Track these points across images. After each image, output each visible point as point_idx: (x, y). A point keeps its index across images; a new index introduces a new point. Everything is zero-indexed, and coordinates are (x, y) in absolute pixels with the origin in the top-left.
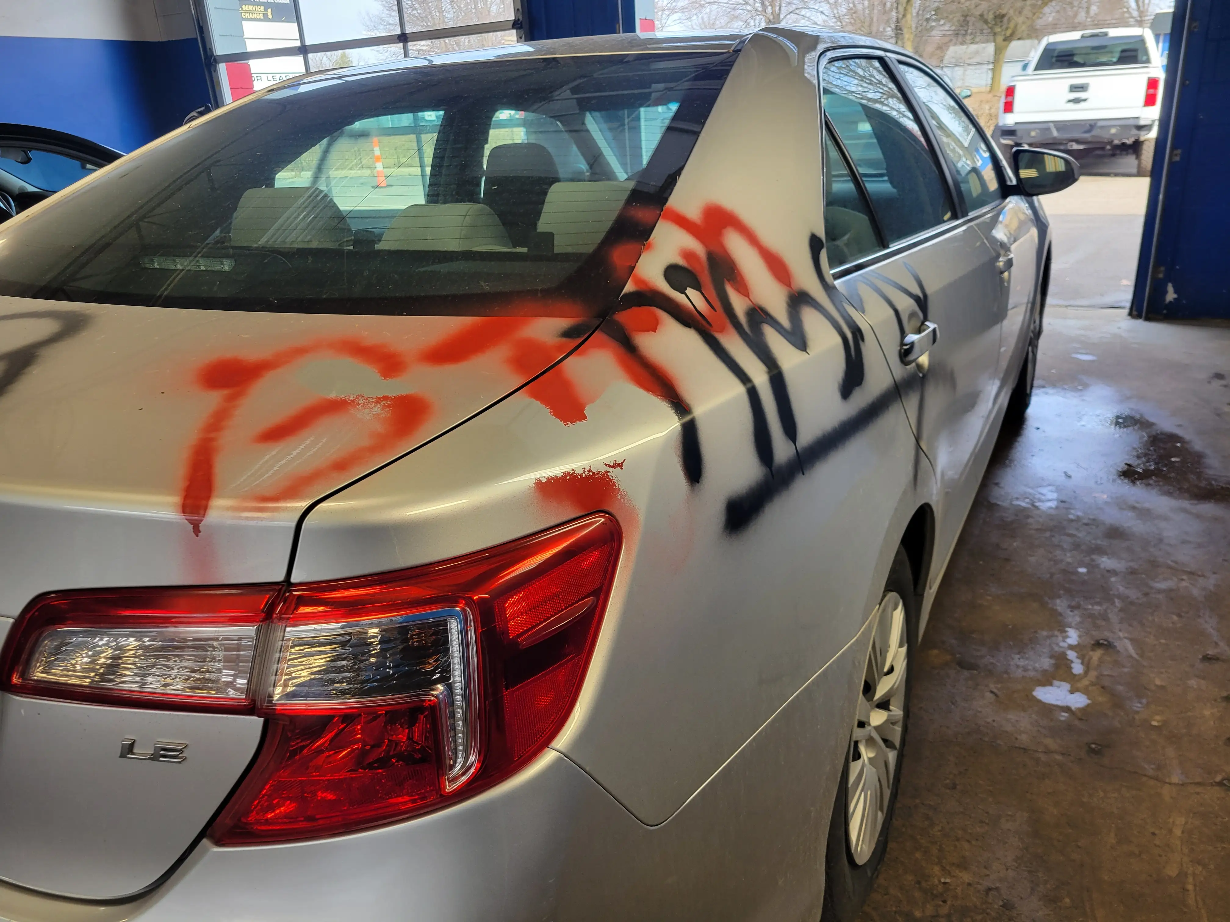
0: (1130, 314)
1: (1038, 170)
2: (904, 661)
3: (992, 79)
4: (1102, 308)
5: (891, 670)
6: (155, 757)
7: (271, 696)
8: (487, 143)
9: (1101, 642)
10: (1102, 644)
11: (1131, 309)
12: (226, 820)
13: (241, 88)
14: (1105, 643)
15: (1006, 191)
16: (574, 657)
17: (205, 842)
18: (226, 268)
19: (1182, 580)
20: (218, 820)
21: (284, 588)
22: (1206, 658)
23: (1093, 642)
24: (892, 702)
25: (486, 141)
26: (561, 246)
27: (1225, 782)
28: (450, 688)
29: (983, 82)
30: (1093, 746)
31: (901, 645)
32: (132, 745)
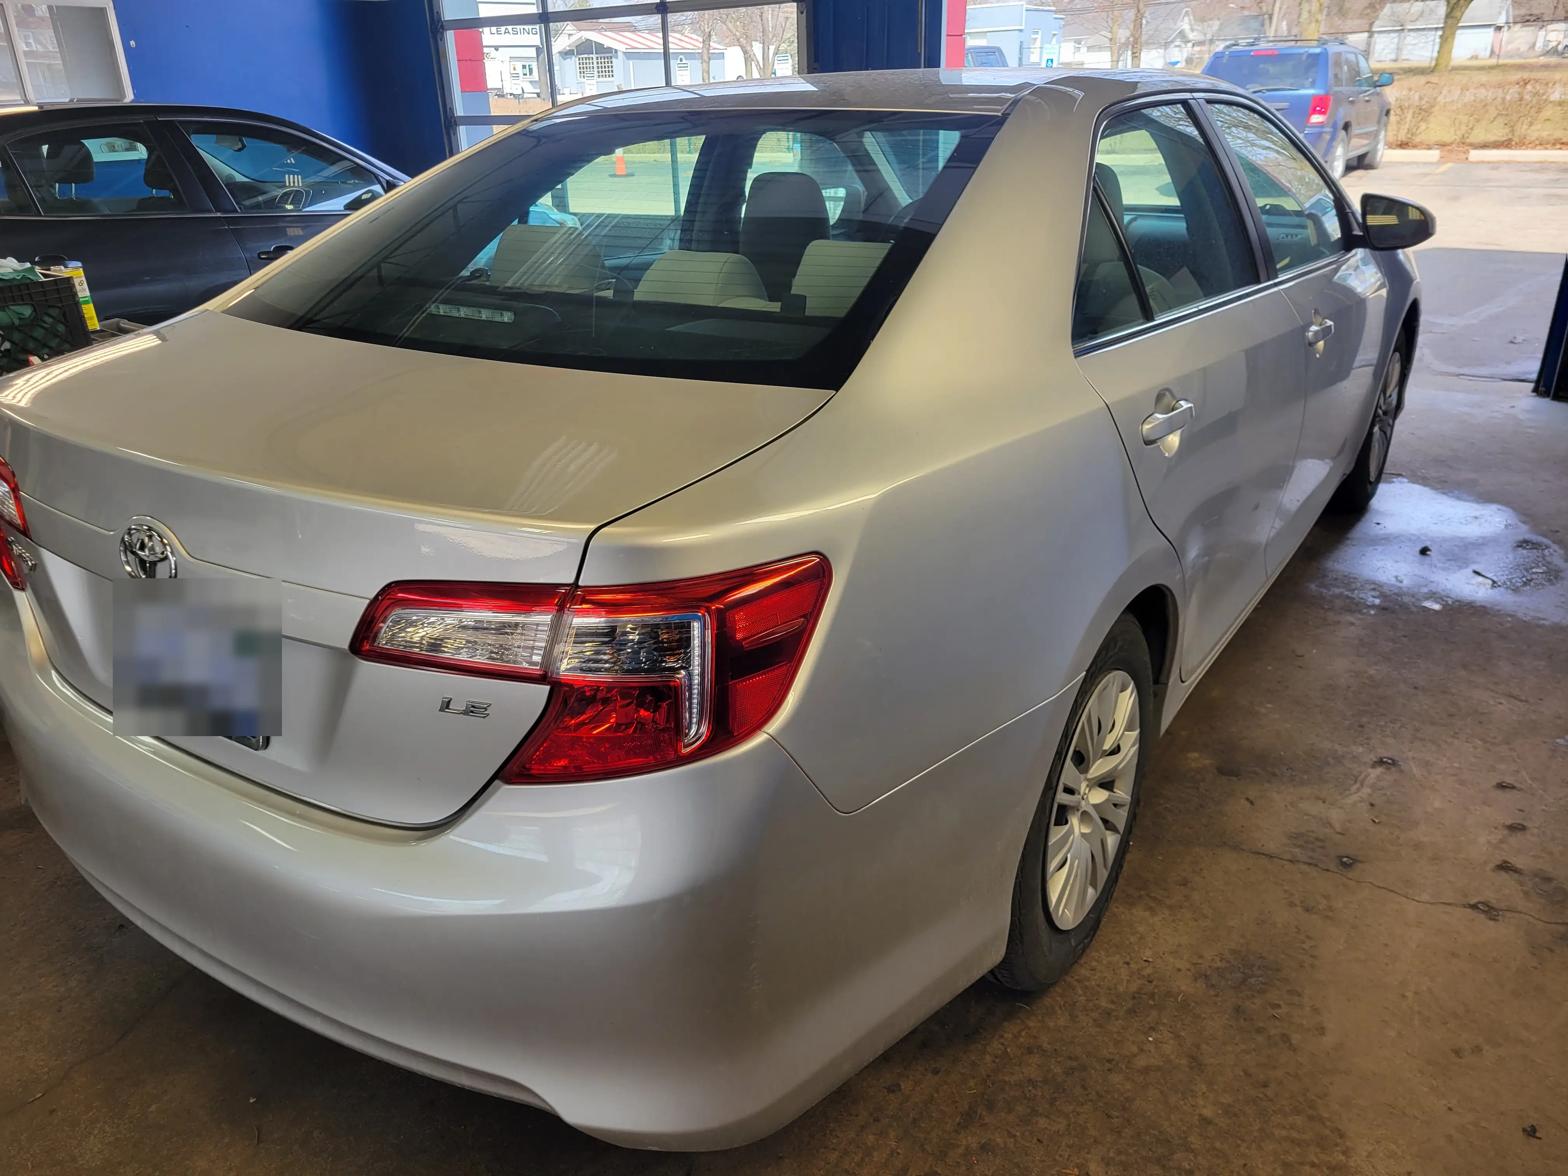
0: (1535, 390)
1: (1398, 216)
2: (1133, 746)
3: (1439, 52)
4: (1505, 380)
5: (1116, 750)
6: (466, 713)
7: (558, 669)
8: (751, 168)
9: (1385, 760)
10: (1386, 763)
11: (1538, 382)
12: (514, 767)
13: (470, 60)
14: (1390, 761)
15: (1349, 242)
16: (786, 664)
17: (497, 782)
18: (506, 320)
19: (1501, 703)
20: (508, 766)
21: (573, 590)
22: (1501, 786)
23: (1375, 759)
24: (1116, 784)
25: (750, 165)
26: (812, 308)
27: (1480, 906)
28: (690, 676)
29: (1429, 54)
30: (1345, 859)
31: (1129, 728)
32: (449, 702)
